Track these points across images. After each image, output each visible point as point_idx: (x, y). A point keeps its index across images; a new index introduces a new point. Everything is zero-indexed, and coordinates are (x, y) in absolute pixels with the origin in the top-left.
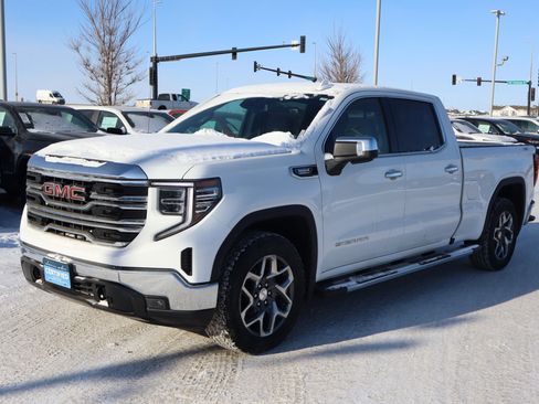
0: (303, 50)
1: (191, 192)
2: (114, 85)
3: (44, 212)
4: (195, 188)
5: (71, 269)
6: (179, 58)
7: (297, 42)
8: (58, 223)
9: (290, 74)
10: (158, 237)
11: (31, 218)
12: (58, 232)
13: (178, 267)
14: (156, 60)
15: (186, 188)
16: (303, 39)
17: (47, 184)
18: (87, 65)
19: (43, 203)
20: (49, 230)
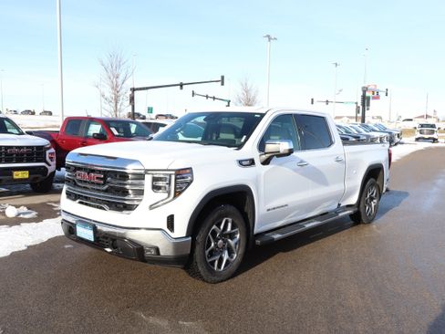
0: (223, 84)
1: (173, 177)
2: (118, 107)
3: (77, 191)
4: (176, 175)
5: (95, 229)
6: (147, 88)
7: (220, 79)
8: (86, 198)
9: (214, 98)
10: (151, 207)
11: (69, 195)
12: (86, 204)
13: (165, 228)
14: (133, 90)
15: (170, 175)
16: (223, 77)
17: (78, 172)
18: (103, 96)
19: (75, 185)
20: (81, 203)
